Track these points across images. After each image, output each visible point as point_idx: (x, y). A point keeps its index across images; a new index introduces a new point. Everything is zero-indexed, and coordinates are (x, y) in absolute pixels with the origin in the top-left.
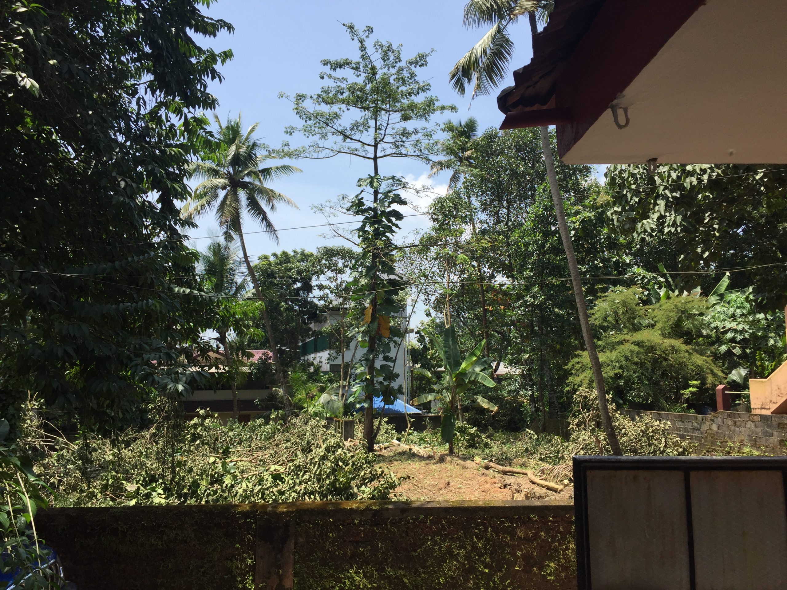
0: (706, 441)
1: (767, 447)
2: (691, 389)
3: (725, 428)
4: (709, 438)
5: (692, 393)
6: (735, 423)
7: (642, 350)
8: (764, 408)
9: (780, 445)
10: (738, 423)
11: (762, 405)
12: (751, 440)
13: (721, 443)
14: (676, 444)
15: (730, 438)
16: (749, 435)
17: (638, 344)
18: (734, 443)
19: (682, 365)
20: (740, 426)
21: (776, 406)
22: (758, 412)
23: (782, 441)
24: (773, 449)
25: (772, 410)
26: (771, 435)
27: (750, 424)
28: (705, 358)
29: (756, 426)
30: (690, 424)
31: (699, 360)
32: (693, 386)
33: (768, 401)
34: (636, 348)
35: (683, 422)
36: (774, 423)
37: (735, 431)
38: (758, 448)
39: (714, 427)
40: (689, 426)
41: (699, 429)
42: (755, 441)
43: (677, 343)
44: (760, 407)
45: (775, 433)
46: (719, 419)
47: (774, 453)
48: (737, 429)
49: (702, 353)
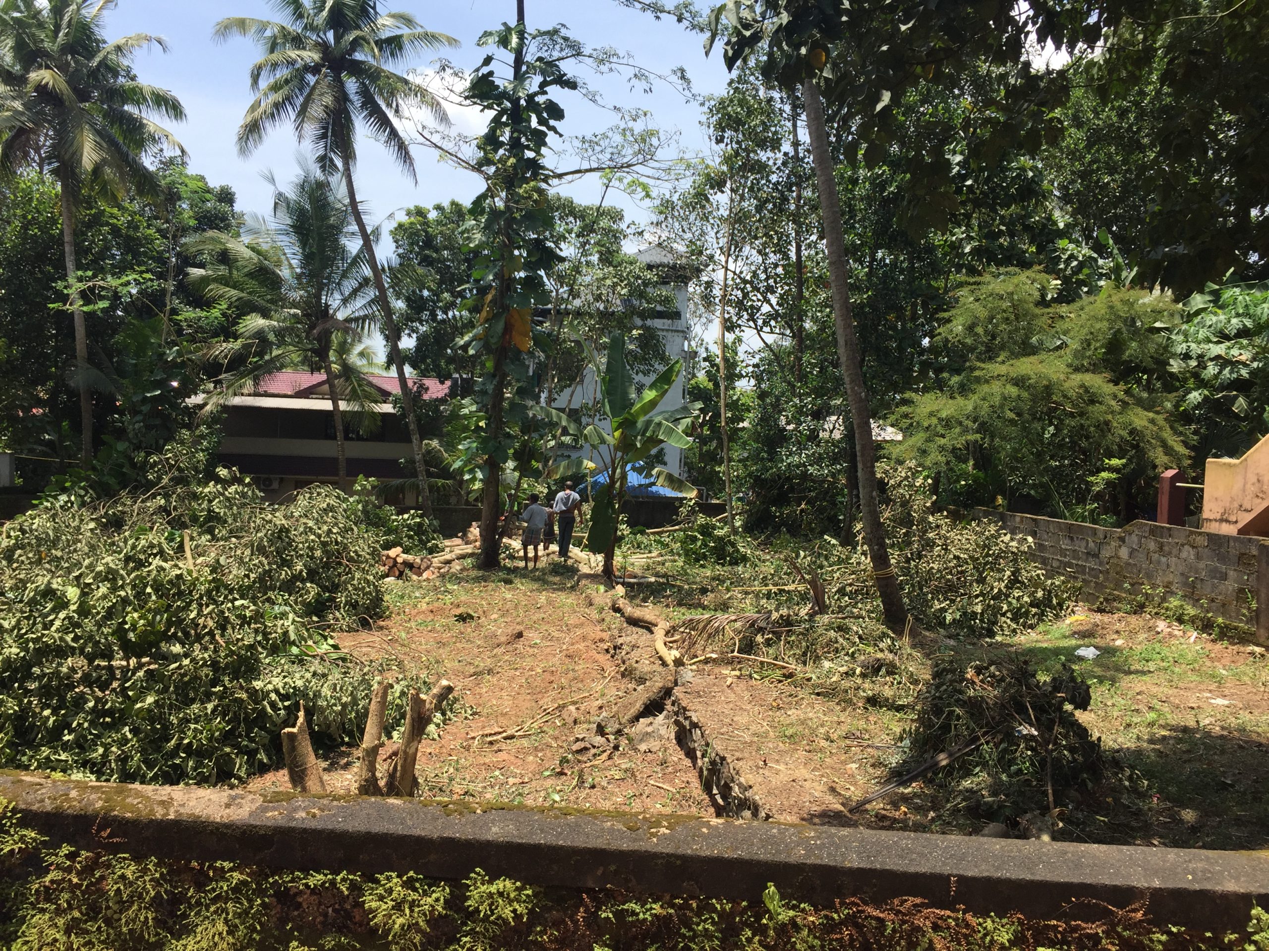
0: (1106, 579)
1: (1213, 600)
2: (1104, 475)
3: (1141, 556)
4: (1113, 574)
5: (1109, 483)
6: (1161, 548)
7: (1025, 395)
8: (1227, 521)
9: (1238, 599)
10: (1166, 548)
11: (1223, 514)
12: (1185, 584)
13: (1132, 585)
14: (1036, 583)
15: (1149, 576)
16: (1182, 574)
17: (1019, 382)
18: (1154, 587)
19: (1104, 427)
20: (1170, 553)
21: (1248, 517)
22: (1214, 528)
23: (1241, 591)
24: (1224, 605)
25: (1240, 525)
26: (1224, 577)
27: (1188, 553)
28: (1151, 415)
29: (1198, 557)
30: (1084, 544)
31: (1140, 419)
32: (1111, 469)
33: (1236, 505)
34: (1013, 391)
35: (1072, 539)
36: (1233, 551)
37: (1159, 562)
38: (1196, 602)
39: (1124, 553)
40: (1081, 547)
41: (1096, 556)
42: (1193, 586)
43: (1097, 382)
44: (1218, 517)
45: (1232, 574)
46: (1134, 538)
47: (1223, 615)
48: (1164, 559)
49: (1148, 406)
